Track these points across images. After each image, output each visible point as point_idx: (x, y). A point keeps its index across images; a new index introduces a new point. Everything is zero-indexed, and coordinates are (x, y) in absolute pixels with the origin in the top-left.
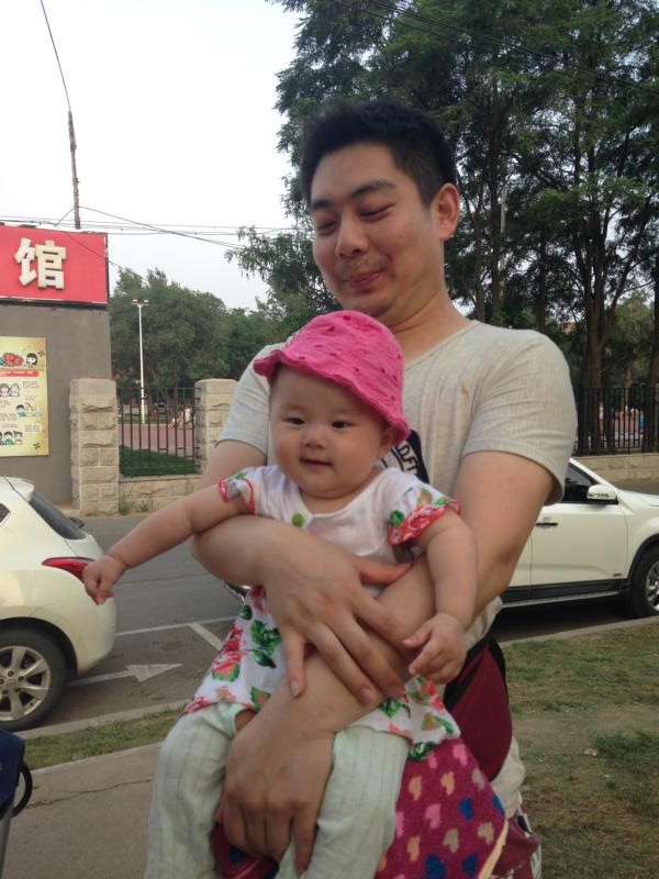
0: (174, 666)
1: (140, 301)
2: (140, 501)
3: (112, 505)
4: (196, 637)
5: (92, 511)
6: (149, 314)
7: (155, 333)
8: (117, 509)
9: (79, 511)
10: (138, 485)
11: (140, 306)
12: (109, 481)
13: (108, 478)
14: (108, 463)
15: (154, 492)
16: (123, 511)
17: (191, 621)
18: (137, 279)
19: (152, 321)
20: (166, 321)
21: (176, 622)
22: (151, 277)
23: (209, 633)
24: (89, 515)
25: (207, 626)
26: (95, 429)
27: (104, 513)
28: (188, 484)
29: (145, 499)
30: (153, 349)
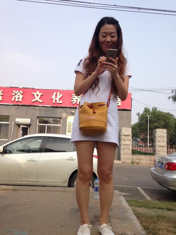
0: (128, 194)
1: (149, 115)
2: (137, 161)
3: (129, 161)
4: (137, 190)
5: (124, 162)
6: (151, 118)
7: (153, 123)
8: (131, 163)
9: (121, 162)
10: (137, 156)
11: (149, 116)
12: (128, 155)
13: (129, 153)
14: (128, 149)
15: (141, 159)
16: (132, 163)
17: (138, 187)
18: (149, 110)
19: (152, 120)
20: (156, 120)
21: (134, 186)
22: (153, 109)
23: (141, 190)
24: (123, 163)
25: (142, 188)
26: (126, 140)
27: (127, 163)
28: (151, 158)
29: (138, 161)
30: (152, 128)
